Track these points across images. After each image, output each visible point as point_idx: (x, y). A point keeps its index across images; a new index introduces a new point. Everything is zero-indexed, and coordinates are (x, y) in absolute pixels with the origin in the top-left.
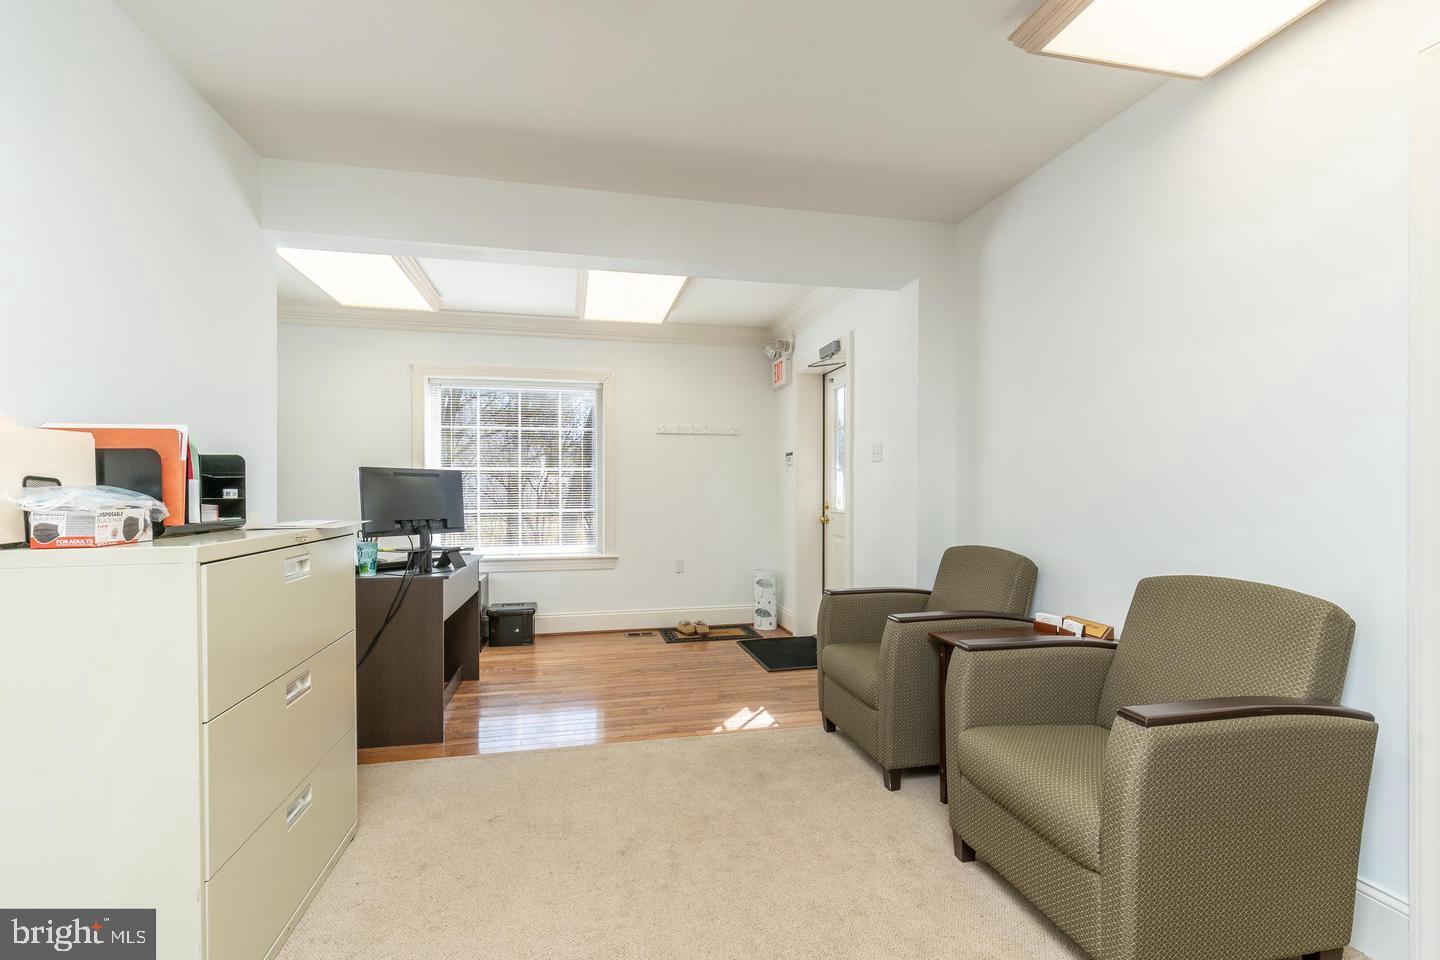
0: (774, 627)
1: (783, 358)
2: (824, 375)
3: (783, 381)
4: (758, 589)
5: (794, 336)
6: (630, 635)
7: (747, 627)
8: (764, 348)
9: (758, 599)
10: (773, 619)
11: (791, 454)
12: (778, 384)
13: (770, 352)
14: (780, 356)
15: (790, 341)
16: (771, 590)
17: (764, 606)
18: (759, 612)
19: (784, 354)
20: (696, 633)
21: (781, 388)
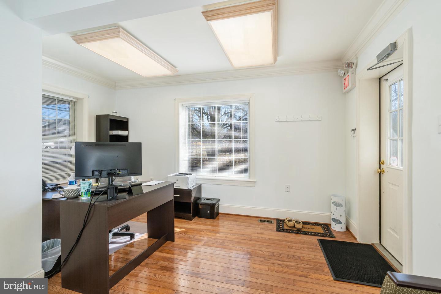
0: (344, 230)
1: (349, 74)
2: (380, 79)
3: (349, 87)
4: (333, 207)
5: (357, 58)
6: (261, 221)
7: (326, 227)
8: (338, 71)
9: (333, 212)
10: (343, 226)
11: (355, 129)
12: (347, 89)
13: (341, 72)
14: (348, 72)
15: (354, 61)
16: (342, 209)
17: (337, 216)
18: (334, 220)
19: (351, 70)
20: (294, 227)
21: (348, 92)
